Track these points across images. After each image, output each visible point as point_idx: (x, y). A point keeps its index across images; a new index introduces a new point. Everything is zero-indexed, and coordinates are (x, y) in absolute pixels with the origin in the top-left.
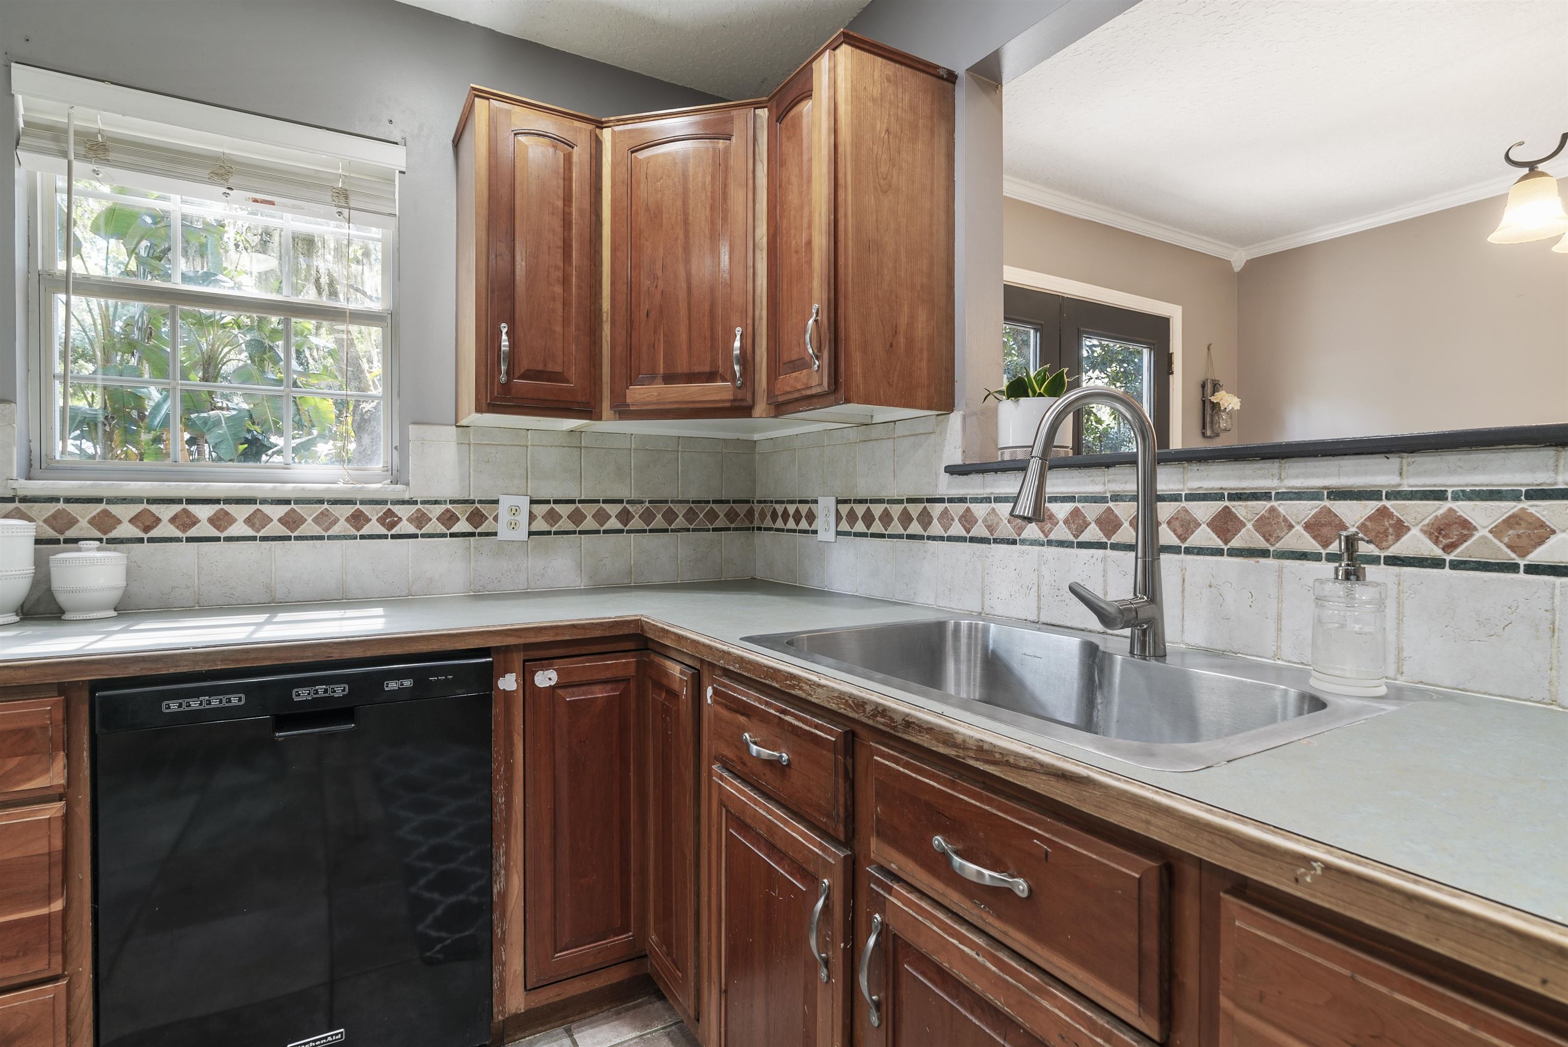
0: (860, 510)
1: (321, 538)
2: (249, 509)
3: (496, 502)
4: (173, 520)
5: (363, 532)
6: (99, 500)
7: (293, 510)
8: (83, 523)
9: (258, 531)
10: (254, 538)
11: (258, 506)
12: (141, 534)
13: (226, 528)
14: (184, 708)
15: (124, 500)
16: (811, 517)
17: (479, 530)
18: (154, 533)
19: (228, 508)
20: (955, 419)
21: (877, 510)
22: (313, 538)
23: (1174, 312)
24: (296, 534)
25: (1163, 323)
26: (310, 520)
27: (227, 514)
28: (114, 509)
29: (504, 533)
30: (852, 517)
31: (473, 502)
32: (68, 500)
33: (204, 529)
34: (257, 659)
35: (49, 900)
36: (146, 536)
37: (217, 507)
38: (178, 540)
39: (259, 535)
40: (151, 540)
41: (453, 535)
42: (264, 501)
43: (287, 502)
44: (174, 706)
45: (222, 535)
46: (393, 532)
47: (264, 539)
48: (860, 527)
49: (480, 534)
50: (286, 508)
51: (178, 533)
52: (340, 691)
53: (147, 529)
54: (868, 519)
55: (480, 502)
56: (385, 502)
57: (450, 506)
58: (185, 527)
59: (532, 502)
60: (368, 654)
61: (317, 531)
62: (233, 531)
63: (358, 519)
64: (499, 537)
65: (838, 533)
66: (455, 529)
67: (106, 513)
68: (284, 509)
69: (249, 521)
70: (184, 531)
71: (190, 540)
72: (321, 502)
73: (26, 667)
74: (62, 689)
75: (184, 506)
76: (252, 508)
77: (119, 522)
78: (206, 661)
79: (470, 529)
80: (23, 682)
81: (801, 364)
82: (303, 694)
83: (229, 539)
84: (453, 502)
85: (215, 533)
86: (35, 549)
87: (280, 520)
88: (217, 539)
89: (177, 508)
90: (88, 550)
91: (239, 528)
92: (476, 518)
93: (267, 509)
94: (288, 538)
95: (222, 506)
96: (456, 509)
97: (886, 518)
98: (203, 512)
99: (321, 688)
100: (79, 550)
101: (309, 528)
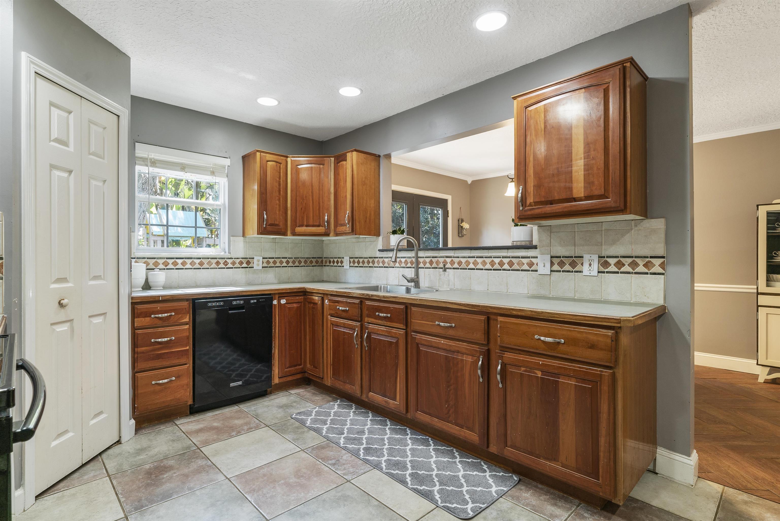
0: (356, 260)
1: (208, 268)
2: (191, 260)
3: (253, 258)
4: (172, 264)
5: (219, 267)
6: (155, 258)
7: (201, 261)
8: (151, 264)
9: (193, 267)
10: (192, 269)
11: (193, 260)
12: (165, 268)
13: (185, 266)
14: (212, 305)
15: (161, 258)
16: (342, 262)
17: (249, 266)
18: (168, 267)
19: (186, 260)
20: (380, 238)
21: (361, 260)
22: (206, 268)
23: (449, 198)
24: (202, 267)
25: (446, 201)
26: (206, 264)
27: (185, 262)
28: (159, 261)
29: (256, 267)
30: (354, 262)
31: (247, 258)
32: (148, 258)
33: (180, 266)
34: (225, 295)
35: (186, 346)
36: (166, 268)
37: (183, 260)
38: (173, 269)
39: (193, 268)
40: (167, 269)
41: (242, 268)
42: (194, 258)
43: (200, 258)
44: (210, 304)
45: (184, 268)
46: (227, 267)
47: (194, 269)
48: (356, 265)
49: (249, 267)
50: (200, 260)
51: (173, 267)
52: (242, 302)
53: (166, 266)
54: (359, 262)
55: (249, 258)
56: (224, 258)
57: (241, 260)
58: (175, 265)
59: (263, 258)
60: (247, 294)
61: (208, 267)
62: (187, 267)
63: (218, 263)
64: (254, 268)
65: (350, 266)
66: (243, 266)
67: (156, 262)
68: (199, 260)
69: (191, 264)
70: (175, 267)
71: (176, 269)
72: (208, 258)
74: (187, 300)
75: (175, 260)
76: (192, 260)
77: (160, 264)
78: (215, 295)
79: (246, 266)
80: (182, 298)
81: (344, 225)
82: (234, 303)
83: (186, 269)
84: (242, 258)
85: (182, 267)
86: (146, 271)
87: (198, 263)
88: (183, 269)
89: (173, 260)
90: (157, 271)
91: (188, 266)
92: (248, 263)
93: (195, 260)
94: (200, 269)
95: (184, 260)
96: (243, 260)
97: (363, 262)
98: (180, 261)
99: (238, 301)
100: (155, 271)
101: (206, 266)
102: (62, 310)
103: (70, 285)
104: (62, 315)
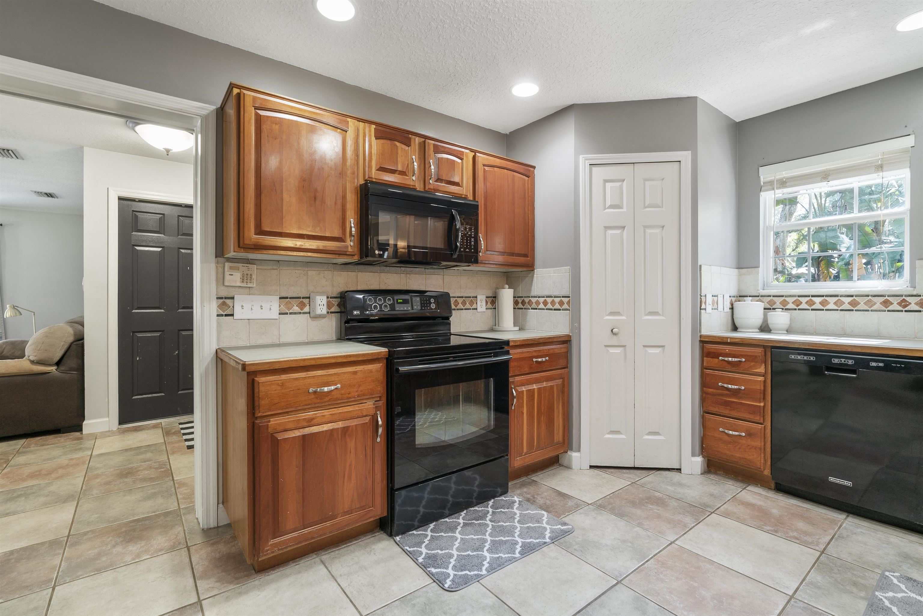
1: (868, 311)
2: (836, 299)
4: (806, 303)
5: (889, 309)
6: (783, 296)
7: (854, 299)
8: (778, 303)
9: (839, 307)
10: (837, 310)
11: (839, 298)
12: (796, 307)
13: (826, 306)
14: (796, 358)
15: (790, 296)
18: (800, 307)
19: (827, 298)
22: (863, 310)
24: (856, 308)
26: (862, 303)
27: (826, 301)
28: (787, 299)
32: (774, 296)
33: (818, 306)
34: (819, 347)
35: (760, 402)
36: (797, 308)
37: (822, 298)
38: (808, 310)
39: (839, 309)
40: (799, 309)
42: (841, 296)
43: (852, 296)
44: (793, 357)
45: (825, 308)
46: (906, 309)
47: (841, 310)
50: (851, 299)
51: (808, 307)
52: (850, 362)
53: (798, 306)
56: (902, 296)
58: (811, 305)
60: (863, 351)
61: (866, 308)
62: (828, 307)
63: (886, 303)
67: (785, 300)
68: (850, 299)
69: (835, 303)
70: (810, 307)
71: (812, 310)
72: (868, 296)
73: (756, 340)
74: (764, 347)
75: (810, 298)
76: (837, 298)
77: (789, 303)
78: (803, 345)
80: (755, 343)
82: (836, 361)
83: (827, 310)
85: (822, 307)
86: (764, 311)
87: (849, 303)
88: (823, 310)
89: (808, 299)
90: (778, 312)
91: (831, 306)
93: (843, 299)
94: (853, 310)
95: (825, 298)
98: (817, 300)
99: (843, 360)
100: (776, 312)
101: (862, 306)
102: (615, 337)
103: (624, 318)
104: (614, 341)
